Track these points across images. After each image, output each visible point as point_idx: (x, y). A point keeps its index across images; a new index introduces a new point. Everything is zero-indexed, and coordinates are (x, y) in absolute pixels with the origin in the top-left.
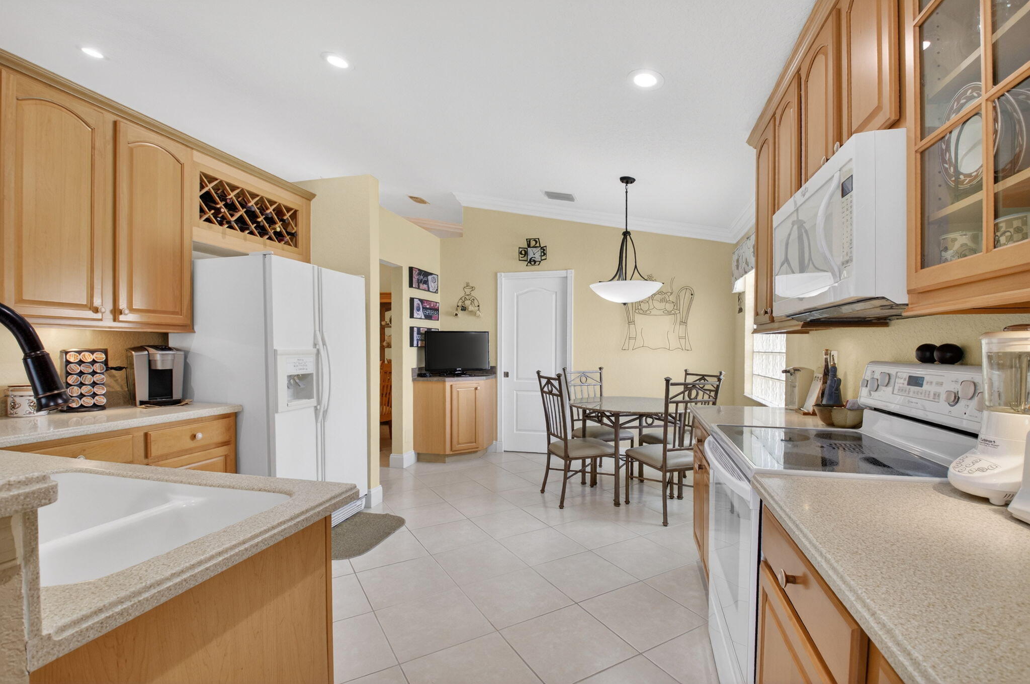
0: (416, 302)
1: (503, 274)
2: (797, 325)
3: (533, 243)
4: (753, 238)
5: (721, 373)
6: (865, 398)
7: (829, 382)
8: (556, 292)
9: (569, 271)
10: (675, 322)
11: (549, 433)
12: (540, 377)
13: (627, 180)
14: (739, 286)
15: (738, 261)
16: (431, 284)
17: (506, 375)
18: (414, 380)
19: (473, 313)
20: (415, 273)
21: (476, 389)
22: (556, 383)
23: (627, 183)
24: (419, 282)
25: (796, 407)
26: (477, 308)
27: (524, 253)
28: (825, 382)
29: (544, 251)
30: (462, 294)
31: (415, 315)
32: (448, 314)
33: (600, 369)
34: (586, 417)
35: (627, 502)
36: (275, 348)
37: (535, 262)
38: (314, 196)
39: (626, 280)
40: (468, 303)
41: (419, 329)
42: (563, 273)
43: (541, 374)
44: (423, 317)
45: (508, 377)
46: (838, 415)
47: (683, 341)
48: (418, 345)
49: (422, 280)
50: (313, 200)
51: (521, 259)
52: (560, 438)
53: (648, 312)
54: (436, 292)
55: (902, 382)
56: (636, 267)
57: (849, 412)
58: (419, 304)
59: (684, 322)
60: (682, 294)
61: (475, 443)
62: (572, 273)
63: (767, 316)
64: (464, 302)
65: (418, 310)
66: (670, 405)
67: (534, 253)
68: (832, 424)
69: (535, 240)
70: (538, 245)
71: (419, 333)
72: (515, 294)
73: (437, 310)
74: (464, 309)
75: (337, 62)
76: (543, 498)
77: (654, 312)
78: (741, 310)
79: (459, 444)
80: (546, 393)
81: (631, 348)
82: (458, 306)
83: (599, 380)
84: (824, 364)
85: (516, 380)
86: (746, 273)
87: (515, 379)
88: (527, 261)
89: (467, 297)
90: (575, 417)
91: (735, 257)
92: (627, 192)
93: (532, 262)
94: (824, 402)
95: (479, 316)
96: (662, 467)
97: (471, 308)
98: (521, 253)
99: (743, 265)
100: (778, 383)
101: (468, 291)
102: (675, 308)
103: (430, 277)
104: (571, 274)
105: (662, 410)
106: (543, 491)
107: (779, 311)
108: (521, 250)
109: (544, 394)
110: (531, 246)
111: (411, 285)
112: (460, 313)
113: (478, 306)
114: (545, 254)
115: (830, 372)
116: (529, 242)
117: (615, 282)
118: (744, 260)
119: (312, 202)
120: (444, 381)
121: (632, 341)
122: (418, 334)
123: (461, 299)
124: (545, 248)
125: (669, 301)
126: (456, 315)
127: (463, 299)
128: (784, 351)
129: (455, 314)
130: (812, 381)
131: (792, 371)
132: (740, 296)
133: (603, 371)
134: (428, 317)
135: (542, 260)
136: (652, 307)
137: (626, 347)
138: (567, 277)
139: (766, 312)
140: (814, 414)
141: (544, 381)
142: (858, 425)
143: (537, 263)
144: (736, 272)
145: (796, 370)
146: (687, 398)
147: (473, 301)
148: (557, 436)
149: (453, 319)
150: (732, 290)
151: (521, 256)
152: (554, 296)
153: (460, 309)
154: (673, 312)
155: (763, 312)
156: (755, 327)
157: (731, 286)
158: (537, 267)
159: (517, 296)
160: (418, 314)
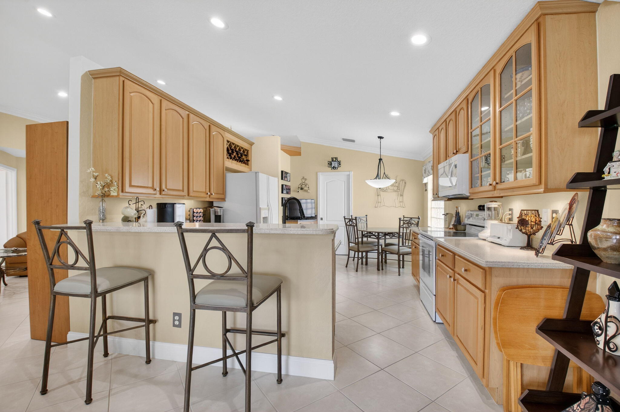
1: (320, 173)
2: (446, 199)
3: (334, 159)
4: (432, 162)
5: (419, 216)
6: (466, 221)
7: (457, 218)
10: (398, 195)
11: (349, 242)
12: (345, 219)
13: (380, 138)
14: (425, 181)
15: (425, 170)
16: (288, 178)
17: (322, 219)
19: (306, 191)
20: (284, 173)
22: (354, 221)
23: (381, 139)
24: (285, 177)
25: (447, 227)
26: (308, 189)
27: (330, 164)
28: (456, 218)
29: (339, 163)
30: (301, 182)
32: (294, 191)
33: (366, 216)
34: (363, 236)
35: (382, 269)
36: (260, 207)
37: (335, 168)
38: (254, 143)
39: (380, 179)
40: (303, 186)
41: (285, 198)
42: (348, 173)
43: (346, 218)
46: (459, 227)
47: (401, 203)
50: (253, 145)
51: (329, 166)
52: (354, 243)
53: (386, 191)
54: (290, 181)
55: (474, 216)
56: (384, 173)
57: (462, 226)
58: (285, 187)
59: (402, 195)
60: (401, 183)
62: (352, 173)
63: (437, 195)
65: (285, 190)
66: (401, 228)
67: (335, 164)
68: (457, 230)
69: (335, 158)
70: (337, 160)
71: (285, 200)
73: (290, 189)
74: (302, 189)
75: (278, 98)
76: (347, 269)
78: (426, 190)
80: (348, 225)
81: (379, 206)
82: (299, 187)
83: (366, 221)
84: (455, 211)
86: (428, 176)
87: (326, 221)
88: (331, 167)
89: (303, 184)
90: (359, 237)
91: (424, 169)
92: (380, 142)
93: (334, 168)
94: (455, 224)
95: (309, 192)
96: (398, 253)
97: (305, 189)
98: (329, 164)
99: (427, 172)
100: (441, 220)
101: (303, 181)
103: (288, 175)
105: (398, 231)
106: (346, 267)
107: (441, 194)
108: (329, 162)
109: (347, 226)
110: (334, 161)
111: (282, 179)
112: (300, 191)
113: (309, 187)
114: (340, 165)
115: (457, 214)
116: (332, 159)
117: (375, 180)
118: (428, 171)
119: (252, 146)
120: (297, 222)
121: (379, 204)
123: (300, 184)
126: (298, 192)
127: (301, 184)
128: (444, 207)
130: (452, 218)
131: (446, 214)
132: (426, 184)
133: (368, 217)
134: (287, 193)
135: (338, 167)
138: (349, 175)
139: (437, 194)
140: (453, 229)
141: (347, 221)
142: (465, 230)
143: (337, 168)
144: (424, 175)
145: (447, 214)
146: (407, 226)
147: (306, 185)
148: (352, 243)
149: (297, 193)
150: (422, 182)
152: (344, 183)
153: (300, 189)
155: (435, 194)
156: (433, 199)
157: (422, 180)
158: (336, 170)
159: (327, 183)
160: (285, 192)
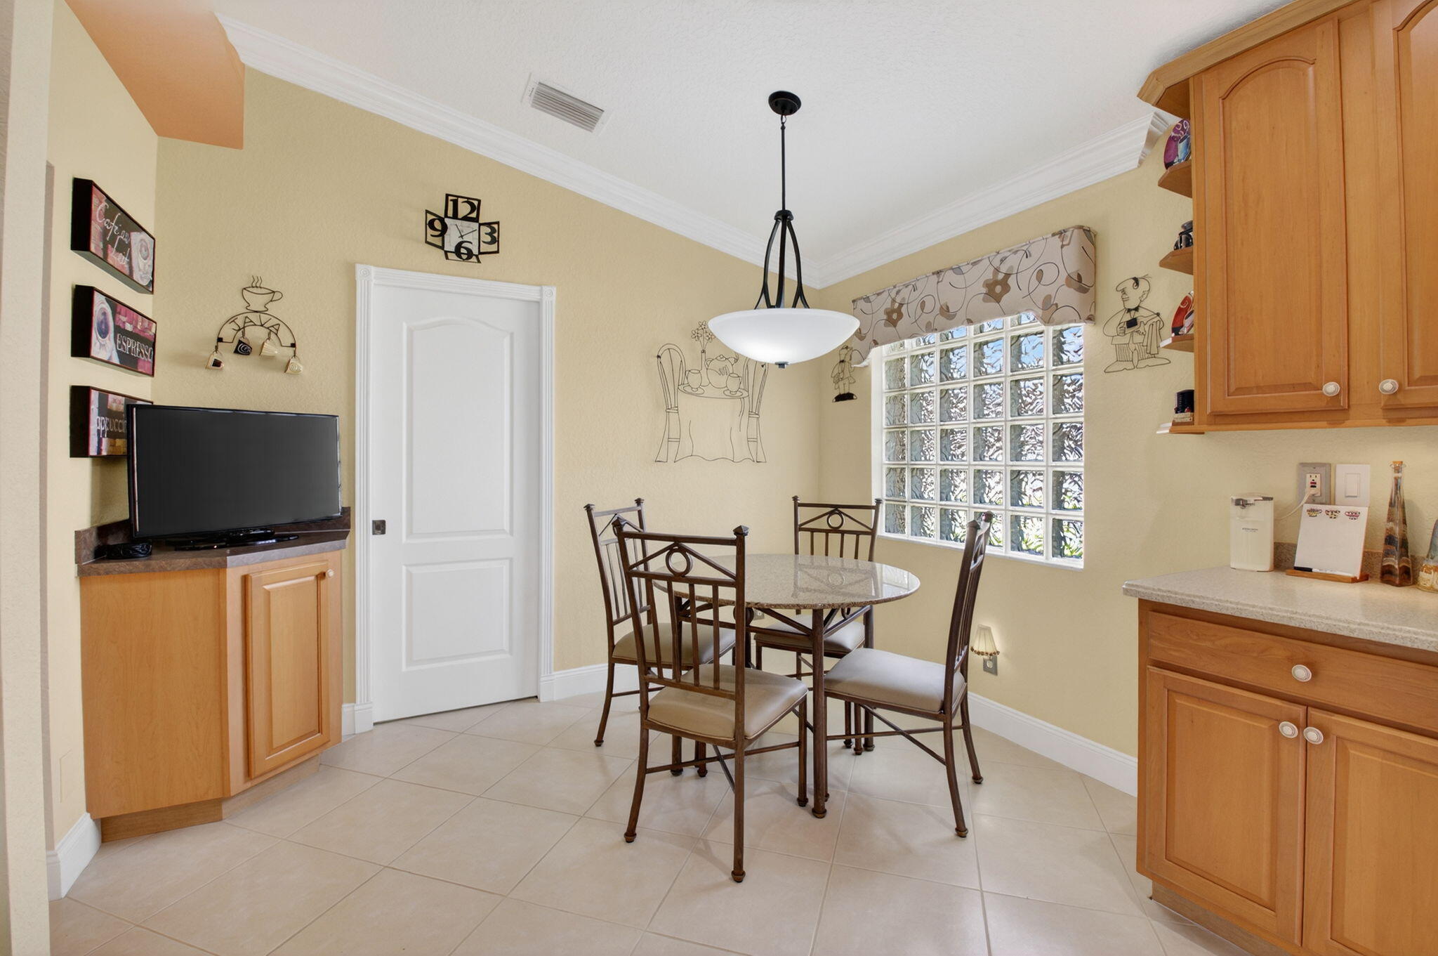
0: (99, 304)
1: (373, 269)
3: (464, 209)
8: (512, 335)
9: (546, 289)
10: (742, 412)
13: (784, 103)
17: (380, 527)
18: (83, 574)
19: (276, 364)
20: (97, 207)
21: (322, 576)
24: (108, 241)
26: (289, 351)
27: (437, 226)
29: (492, 232)
30: (235, 307)
31: (96, 350)
32: (185, 359)
33: (639, 502)
37: (470, 254)
40: (254, 335)
41: (104, 394)
42: (531, 293)
44: (116, 360)
45: (383, 532)
47: (753, 446)
48: (99, 450)
49: (114, 237)
51: (430, 239)
53: (700, 391)
54: (149, 288)
58: (105, 314)
59: (754, 413)
61: (320, 731)
62: (552, 294)
64: (242, 329)
65: (101, 335)
67: (463, 234)
69: (469, 201)
70: (476, 216)
71: (104, 410)
72: (405, 326)
73: (149, 340)
74: (243, 349)
77: (709, 391)
79: (271, 749)
81: (672, 456)
82: (220, 340)
85: (408, 536)
88: (443, 245)
89: (255, 319)
92: (783, 128)
93: (463, 255)
95: (297, 373)
98: (431, 225)
101: (256, 299)
102: (742, 386)
103: (136, 237)
104: (550, 296)
108: (430, 217)
110: (460, 216)
112: (231, 362)
113: (293, 345)
114: (494, 242)
116: (453, 201)
120: (223, 566)
121: (674, 446)
122: (100, 414)
123: (232, 320)
124: (496, 226)
125: (733, 373)
126: (217, 364)
127: (241, 321)
129: (211, 362)
133: (645, 508)
134: (128, 362)
136: (705, 382)
137: (662, 457)
138: (539, 304)
143: (476, 257)
147: (273, 331)
149: (214, 375)
151: (430, 232)
152: (507, 341)
153: (228, 348)
154: (738, 394)
158: (471, 265)
159: (411, 332)
160: (103, 346)
